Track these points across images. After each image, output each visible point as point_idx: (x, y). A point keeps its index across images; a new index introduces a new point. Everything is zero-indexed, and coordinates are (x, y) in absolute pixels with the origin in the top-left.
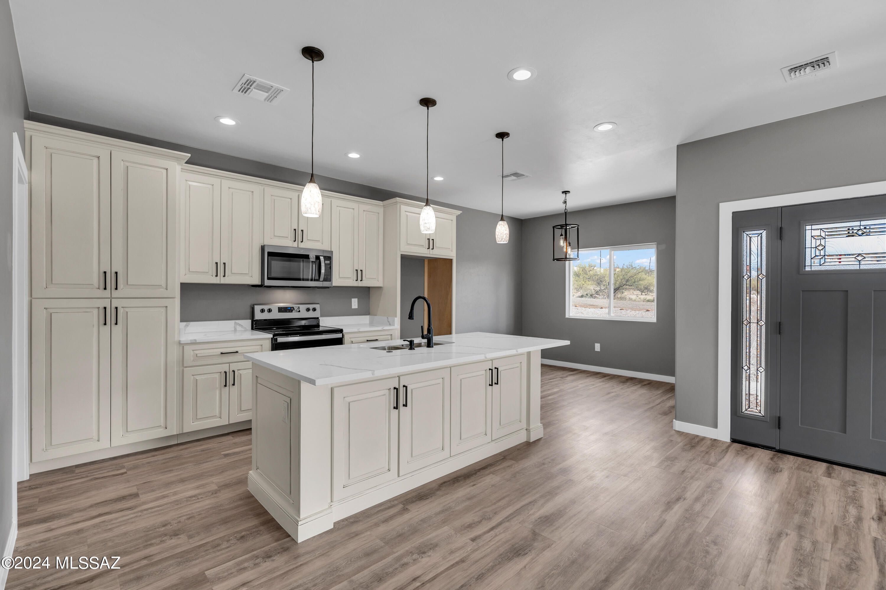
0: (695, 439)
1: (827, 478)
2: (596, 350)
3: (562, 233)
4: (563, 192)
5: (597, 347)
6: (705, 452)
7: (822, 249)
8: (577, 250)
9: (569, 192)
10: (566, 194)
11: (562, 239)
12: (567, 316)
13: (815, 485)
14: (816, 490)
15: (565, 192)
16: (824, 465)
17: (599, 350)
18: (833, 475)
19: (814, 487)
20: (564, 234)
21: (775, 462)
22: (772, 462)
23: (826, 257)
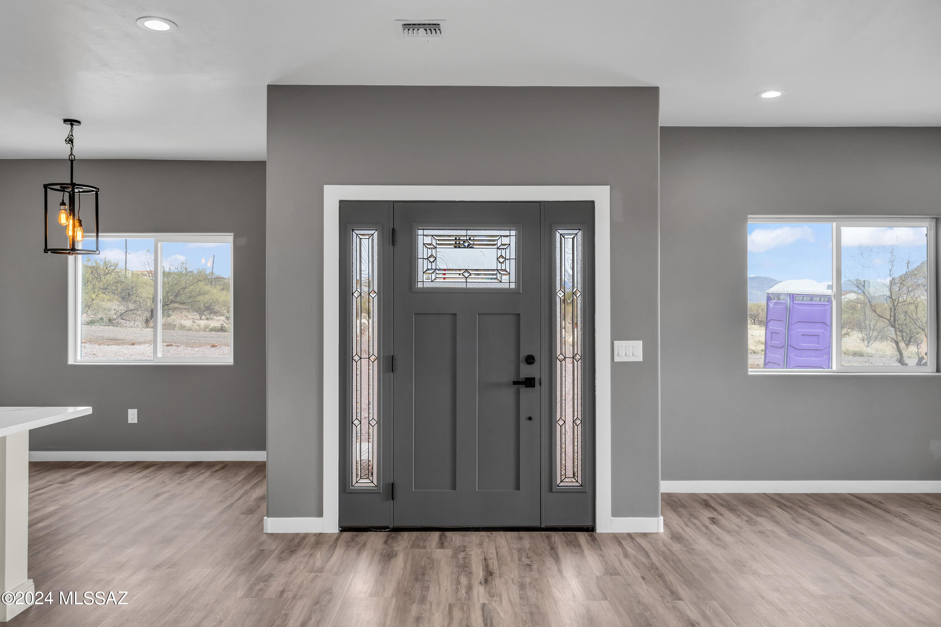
0: (295, 539)
1: (440, 549)
2: (130, 421)
3: (63, 200)
4: (66, 121)
5: (133, 416)
6: (309, 555)
7: (433, 261)
8: (95, 234)
9: (78, 122)
10: (72, 125)
11: (63, 211)
12: (71, 362)
13: (429, 561)
14: (431, 568)
15: (72, 122)
16: (437, 534)
17: (135, 421)
18: (445, 544)
19: (429, 564)
20: (67, 201)
21: (389, 545)
22: (386, 547)
23: (437, 272)
